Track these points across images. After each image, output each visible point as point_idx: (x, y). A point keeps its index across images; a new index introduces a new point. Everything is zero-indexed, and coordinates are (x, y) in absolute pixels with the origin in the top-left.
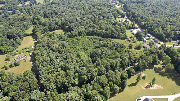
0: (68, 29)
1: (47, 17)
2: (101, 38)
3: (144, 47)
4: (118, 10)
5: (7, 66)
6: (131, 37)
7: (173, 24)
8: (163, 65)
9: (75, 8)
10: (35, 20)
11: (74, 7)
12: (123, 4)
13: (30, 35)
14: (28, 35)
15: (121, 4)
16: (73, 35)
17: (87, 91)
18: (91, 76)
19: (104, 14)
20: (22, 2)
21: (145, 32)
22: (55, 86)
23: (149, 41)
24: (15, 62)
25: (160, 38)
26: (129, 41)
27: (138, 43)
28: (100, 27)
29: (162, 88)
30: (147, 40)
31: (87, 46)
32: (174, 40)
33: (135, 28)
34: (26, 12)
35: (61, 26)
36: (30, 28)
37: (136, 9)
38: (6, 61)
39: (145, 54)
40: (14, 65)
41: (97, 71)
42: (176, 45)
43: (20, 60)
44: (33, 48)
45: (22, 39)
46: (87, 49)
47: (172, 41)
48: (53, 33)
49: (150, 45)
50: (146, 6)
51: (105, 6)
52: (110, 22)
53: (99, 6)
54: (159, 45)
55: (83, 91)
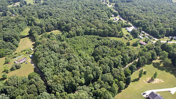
0: (65, 29)
1: (42, 18)
2: (100, 37)
3: (140, 44)
4: (110, 10)
5: (8, 69)
6: (127, 35)
7: (163, 22)
8: (160, 60)
9: (68, 8)
10: (29, 21)
11: (66, 8)
12: (114, 4)
13: (26, 37)
14: (24, 37)
15: (112, 3)
16: (71, 35)
17: (95, 89)
18: (97, 74)
19: (98, 13)
20: (11, 3)
21: (140, 29)
22: (63, 87)
23: (145, 39)
24: (16, 65)
25: (154, 34)
26: (126, 39)
27: (135, 40)
28: (97, 27)
29: (163, 81)
30: (143, 37)
31: (86, 45)
32: (166, 36)
33: (129, 26)
34: (18, 13)
35: (58, 26)
36: (25, 29)
37: (127, 8)
38: (6, 65)
39: (143, 50)
40: (15, 68)
41: (102, 69)
42: (170, 41)
43: (21, 62)
44: (32, 49)
45: (19, 41)
46: (87, 49)
47: (165, 37)
48: (51, 34)
49: (146, 42)
50: (135, 5)
51: (97, 5)
52: (106, 21)
53: (91, 5)
54: (154, 42)
55: (92, 90)
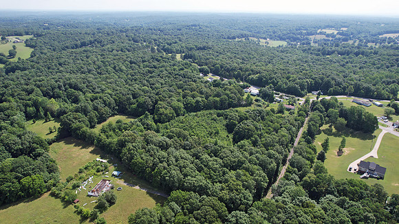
0: (141, 110)
2: (219, 112)
8: (329, 125)
10: (30, 108)
16: (167, 117)
23: (285, 100)
24: (108, 197)
29: (353, 149)
30: (282, 99)
35: (117, 108)
43: (104, 191)
44: (104, 161)
47: (308, 94)
54: (302, 102)
